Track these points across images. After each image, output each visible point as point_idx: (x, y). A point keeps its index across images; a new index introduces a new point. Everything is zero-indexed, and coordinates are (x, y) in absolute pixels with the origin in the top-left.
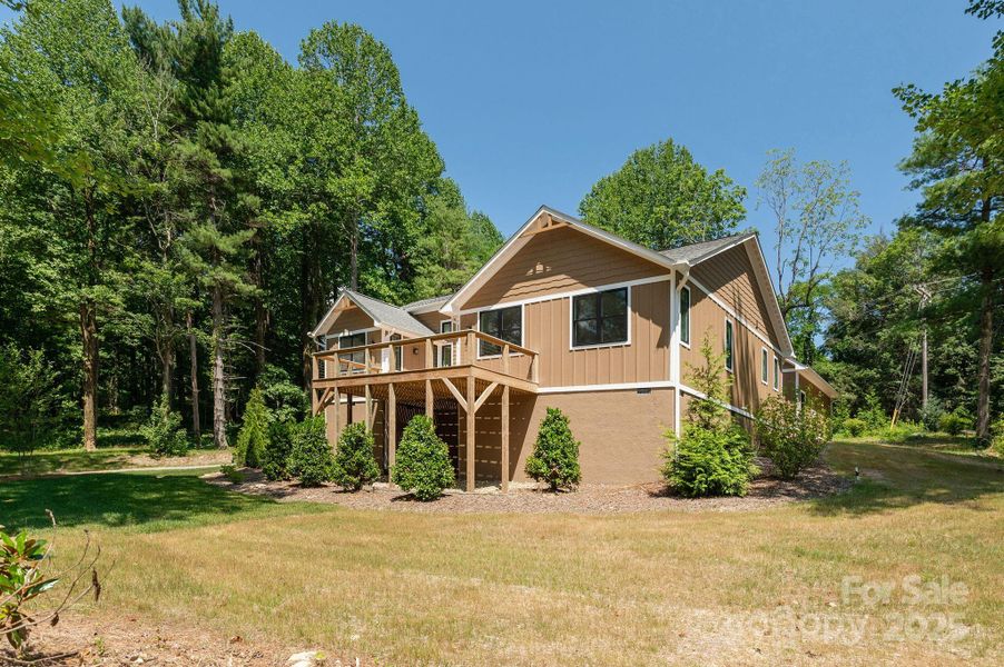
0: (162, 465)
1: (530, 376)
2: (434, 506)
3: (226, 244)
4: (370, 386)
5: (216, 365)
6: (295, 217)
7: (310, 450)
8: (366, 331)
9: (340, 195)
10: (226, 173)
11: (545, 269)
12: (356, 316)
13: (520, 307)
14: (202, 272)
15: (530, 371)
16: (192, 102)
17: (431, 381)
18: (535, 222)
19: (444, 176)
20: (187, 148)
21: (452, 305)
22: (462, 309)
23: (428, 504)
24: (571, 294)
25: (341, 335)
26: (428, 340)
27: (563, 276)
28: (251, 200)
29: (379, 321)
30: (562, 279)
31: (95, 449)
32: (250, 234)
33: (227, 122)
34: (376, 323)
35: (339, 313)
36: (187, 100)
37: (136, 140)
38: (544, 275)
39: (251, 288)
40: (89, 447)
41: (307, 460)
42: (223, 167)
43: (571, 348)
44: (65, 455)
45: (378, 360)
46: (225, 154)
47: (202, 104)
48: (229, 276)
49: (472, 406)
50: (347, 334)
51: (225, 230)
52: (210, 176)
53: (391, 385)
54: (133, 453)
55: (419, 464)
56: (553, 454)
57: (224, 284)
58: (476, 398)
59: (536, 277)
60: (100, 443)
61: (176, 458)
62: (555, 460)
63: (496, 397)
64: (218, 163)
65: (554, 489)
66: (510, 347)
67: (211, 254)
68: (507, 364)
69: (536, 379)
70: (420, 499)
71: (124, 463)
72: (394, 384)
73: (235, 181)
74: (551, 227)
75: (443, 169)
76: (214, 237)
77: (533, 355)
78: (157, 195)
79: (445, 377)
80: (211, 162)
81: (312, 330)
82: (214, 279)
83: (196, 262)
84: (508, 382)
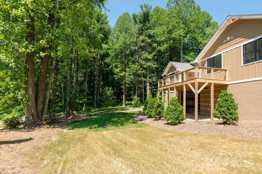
0: (135, 110)
1: (225, 78)
2: (175, 127)
3: (150, 57)
4: (170, 88)
5: (147, 85)
6: (166, 46)
7: (151, 108)
8: (175, 72)
9: (176, 37)
10: (150, 40)
11: (231, 38)
12: (173, 68)
13: (221, 54)
14: (145, 64)
15: (225, 76)
16: (143, 27)
17: (185, 85)
18: (226, 23)
19: (212, 21)
20: (142, 38)
21: (197, 59)
22: (201, 60)
23: (173, 126)
24: (242, 44)
25: (169, 74)
26: (184, 72)
27: (239, 38)
28: (155, 45)
29: (178, 68)
30: (238, 39)
31: (125, 106)
32: (155, 53)
33: (150, 29)
34: (177, 69)
35: (169, 68)
36: (142, 27)
37: (132, 40)
38: (231, 40)
39: (155, 66)
40: (124, 106)
41: (150, 111)
42: (149, 39)
43: (242, 65)
44: (119, 108)
45: (178, 80)
46: (150, 36)
47: (145, 27)
48: (150, 64)
49: (196, 92)
50: (171, 74)
51: (150, 53)
52: (147, 42)
53: (175, 87)
54: (130, 107)
55: (171, 113)
56: (223, 109)
57: (149, 66)
58: (198, 89)
59: (227, 42)
60: (126, 105)
61: (138, 108)
62: (223, 112)
63: (208, 88)
64: (148, 39)
65: (225, 123)
66: (214, 69)
67: (147, 60)
68: (212, 76)
69: (227, 79)
70: (171, 124)
71: (128, 109)
72: (176, 87)
73: (152, 41)
74: (232, 22)
75: (212, 19)
76: (147, 56)
77: (226, 70)
78: (135, 50)
79: (188, 83)
80: (147, 39)
81: (162, 74)
82: (147, 66)
83: (143, 62)
84: (213, 82)
